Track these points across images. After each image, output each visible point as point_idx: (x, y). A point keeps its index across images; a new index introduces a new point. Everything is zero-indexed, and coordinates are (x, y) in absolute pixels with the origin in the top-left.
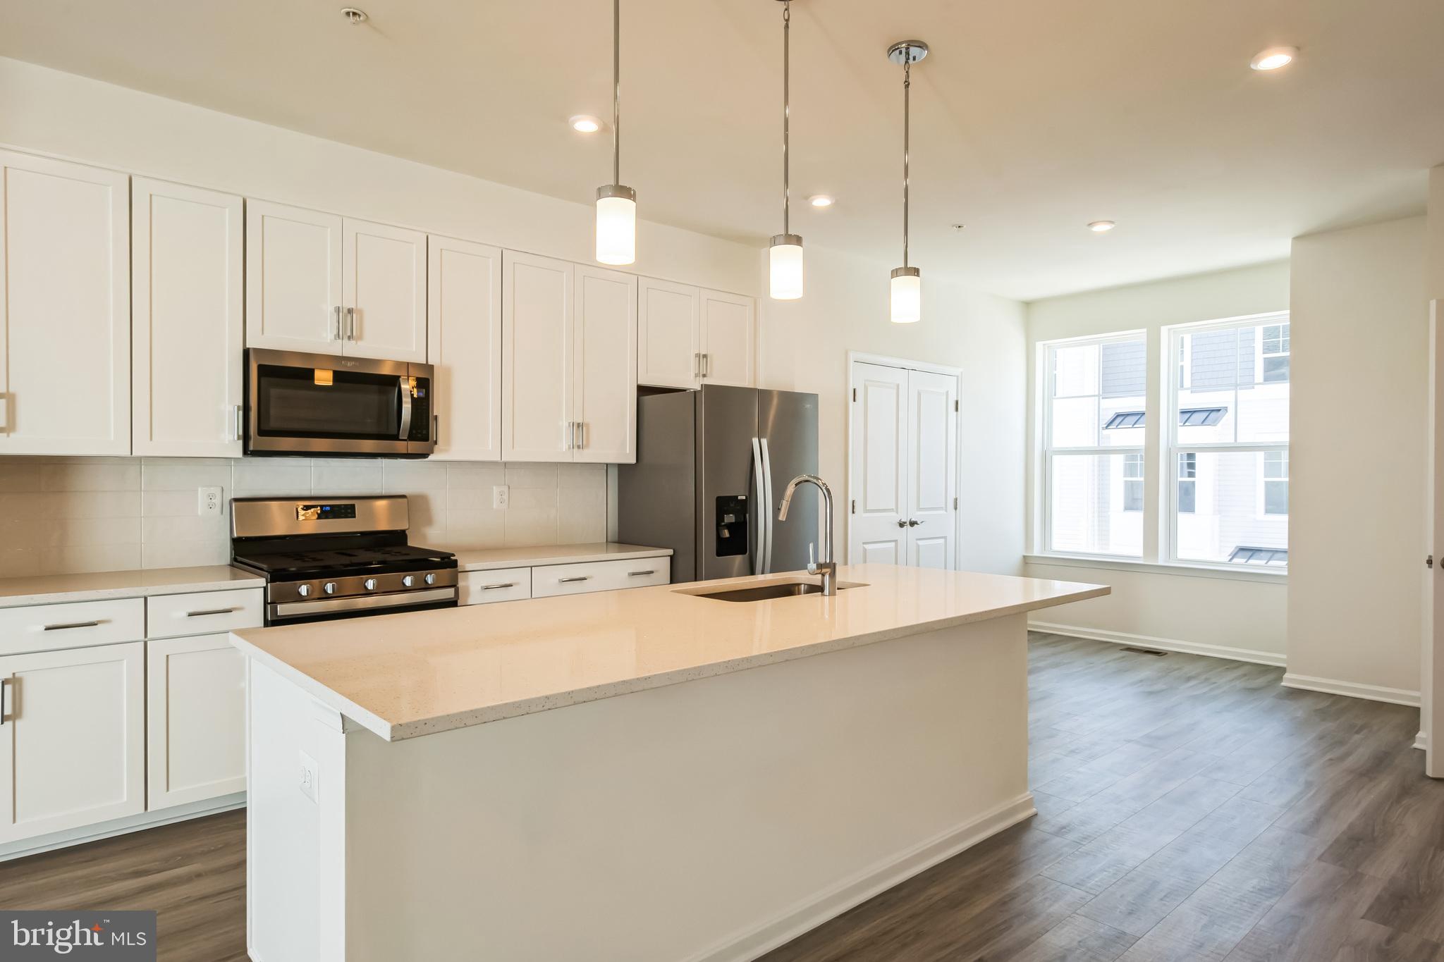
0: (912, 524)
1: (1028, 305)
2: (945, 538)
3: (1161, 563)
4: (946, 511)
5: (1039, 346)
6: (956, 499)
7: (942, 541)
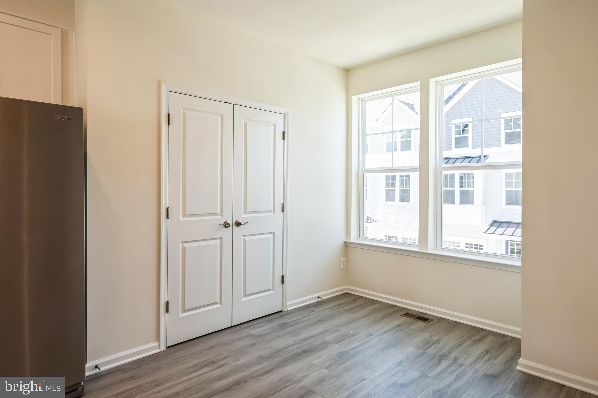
0: (238, 224)
1: (347, 71)
2: (274, 233)
3: (430, 251)
4: (274, 213)
5: (355, 98)
6: (283, 205)
7: (271, 236)
